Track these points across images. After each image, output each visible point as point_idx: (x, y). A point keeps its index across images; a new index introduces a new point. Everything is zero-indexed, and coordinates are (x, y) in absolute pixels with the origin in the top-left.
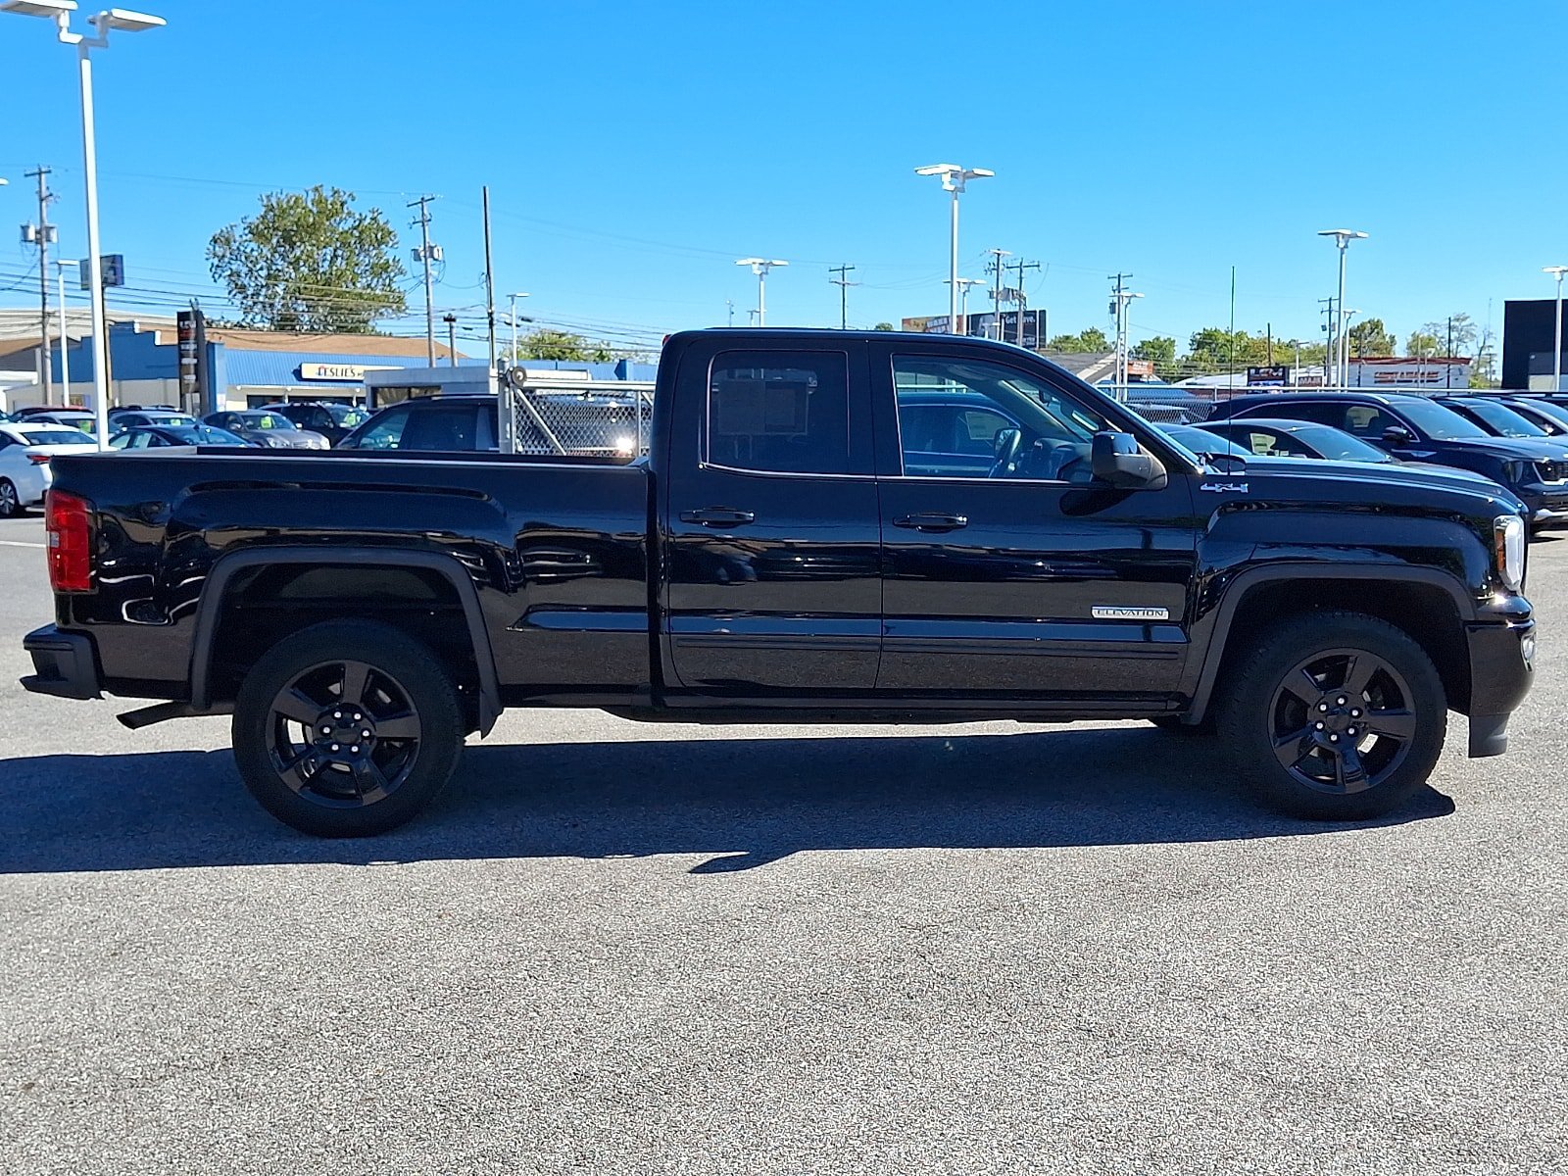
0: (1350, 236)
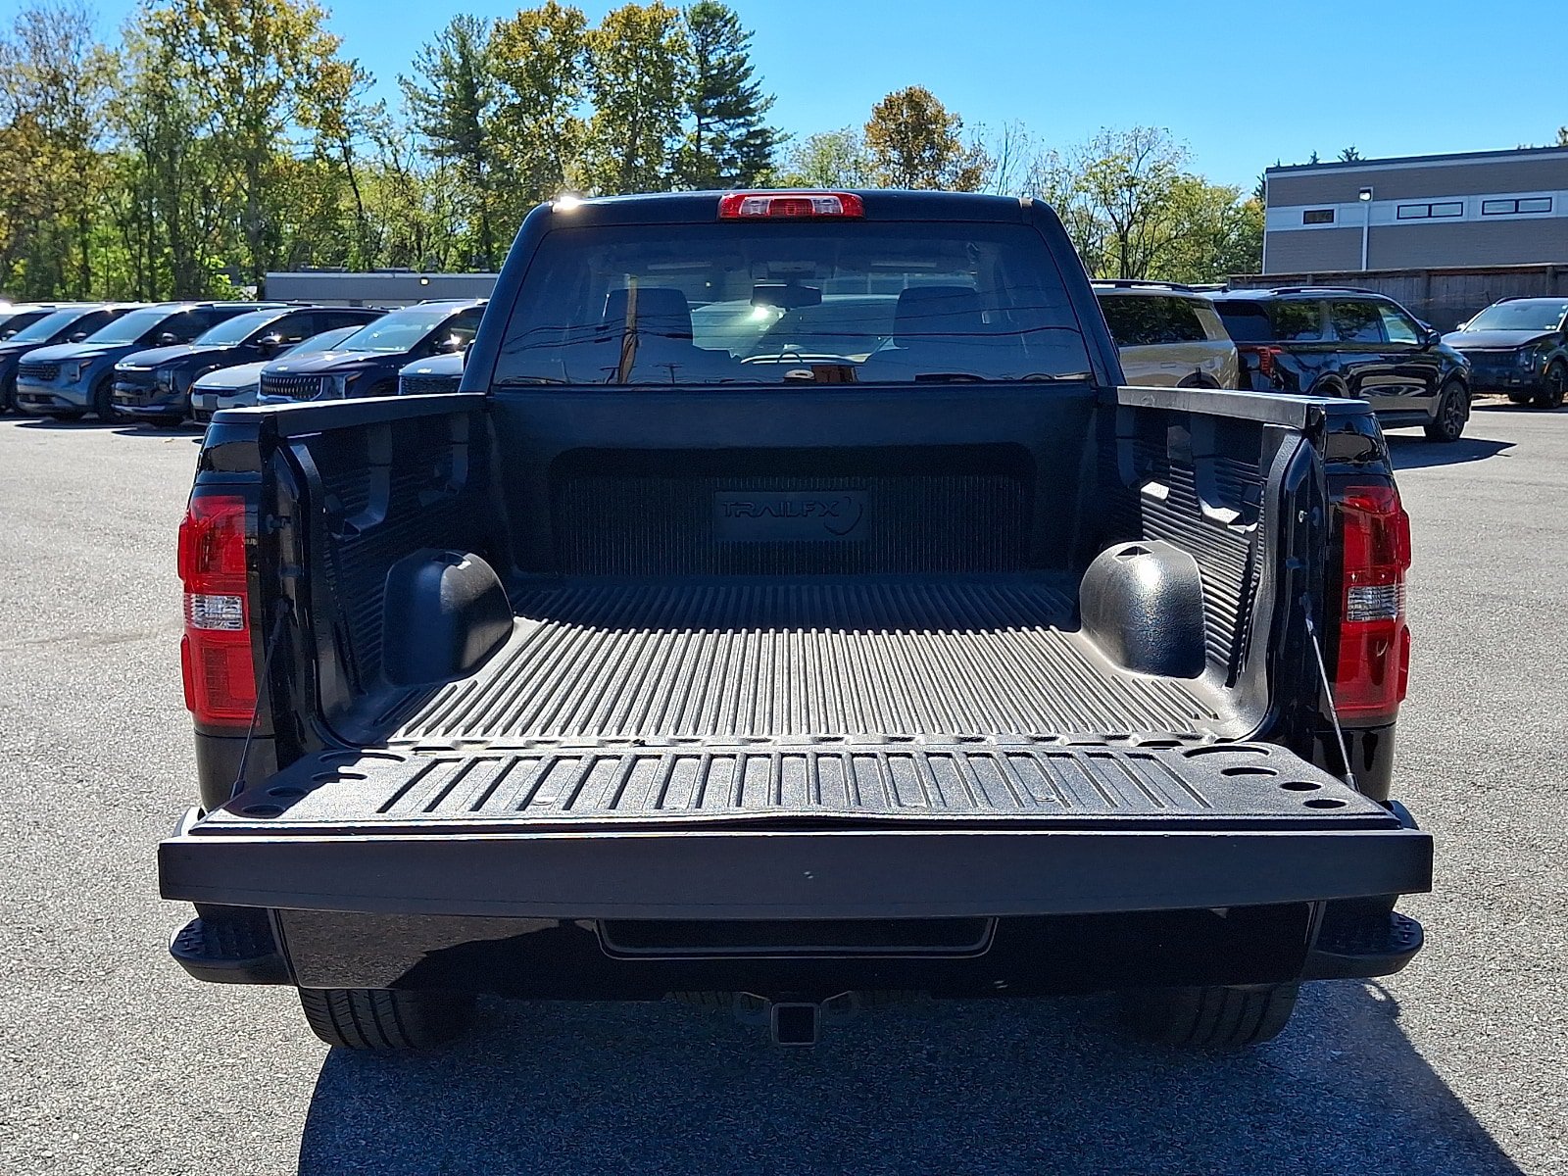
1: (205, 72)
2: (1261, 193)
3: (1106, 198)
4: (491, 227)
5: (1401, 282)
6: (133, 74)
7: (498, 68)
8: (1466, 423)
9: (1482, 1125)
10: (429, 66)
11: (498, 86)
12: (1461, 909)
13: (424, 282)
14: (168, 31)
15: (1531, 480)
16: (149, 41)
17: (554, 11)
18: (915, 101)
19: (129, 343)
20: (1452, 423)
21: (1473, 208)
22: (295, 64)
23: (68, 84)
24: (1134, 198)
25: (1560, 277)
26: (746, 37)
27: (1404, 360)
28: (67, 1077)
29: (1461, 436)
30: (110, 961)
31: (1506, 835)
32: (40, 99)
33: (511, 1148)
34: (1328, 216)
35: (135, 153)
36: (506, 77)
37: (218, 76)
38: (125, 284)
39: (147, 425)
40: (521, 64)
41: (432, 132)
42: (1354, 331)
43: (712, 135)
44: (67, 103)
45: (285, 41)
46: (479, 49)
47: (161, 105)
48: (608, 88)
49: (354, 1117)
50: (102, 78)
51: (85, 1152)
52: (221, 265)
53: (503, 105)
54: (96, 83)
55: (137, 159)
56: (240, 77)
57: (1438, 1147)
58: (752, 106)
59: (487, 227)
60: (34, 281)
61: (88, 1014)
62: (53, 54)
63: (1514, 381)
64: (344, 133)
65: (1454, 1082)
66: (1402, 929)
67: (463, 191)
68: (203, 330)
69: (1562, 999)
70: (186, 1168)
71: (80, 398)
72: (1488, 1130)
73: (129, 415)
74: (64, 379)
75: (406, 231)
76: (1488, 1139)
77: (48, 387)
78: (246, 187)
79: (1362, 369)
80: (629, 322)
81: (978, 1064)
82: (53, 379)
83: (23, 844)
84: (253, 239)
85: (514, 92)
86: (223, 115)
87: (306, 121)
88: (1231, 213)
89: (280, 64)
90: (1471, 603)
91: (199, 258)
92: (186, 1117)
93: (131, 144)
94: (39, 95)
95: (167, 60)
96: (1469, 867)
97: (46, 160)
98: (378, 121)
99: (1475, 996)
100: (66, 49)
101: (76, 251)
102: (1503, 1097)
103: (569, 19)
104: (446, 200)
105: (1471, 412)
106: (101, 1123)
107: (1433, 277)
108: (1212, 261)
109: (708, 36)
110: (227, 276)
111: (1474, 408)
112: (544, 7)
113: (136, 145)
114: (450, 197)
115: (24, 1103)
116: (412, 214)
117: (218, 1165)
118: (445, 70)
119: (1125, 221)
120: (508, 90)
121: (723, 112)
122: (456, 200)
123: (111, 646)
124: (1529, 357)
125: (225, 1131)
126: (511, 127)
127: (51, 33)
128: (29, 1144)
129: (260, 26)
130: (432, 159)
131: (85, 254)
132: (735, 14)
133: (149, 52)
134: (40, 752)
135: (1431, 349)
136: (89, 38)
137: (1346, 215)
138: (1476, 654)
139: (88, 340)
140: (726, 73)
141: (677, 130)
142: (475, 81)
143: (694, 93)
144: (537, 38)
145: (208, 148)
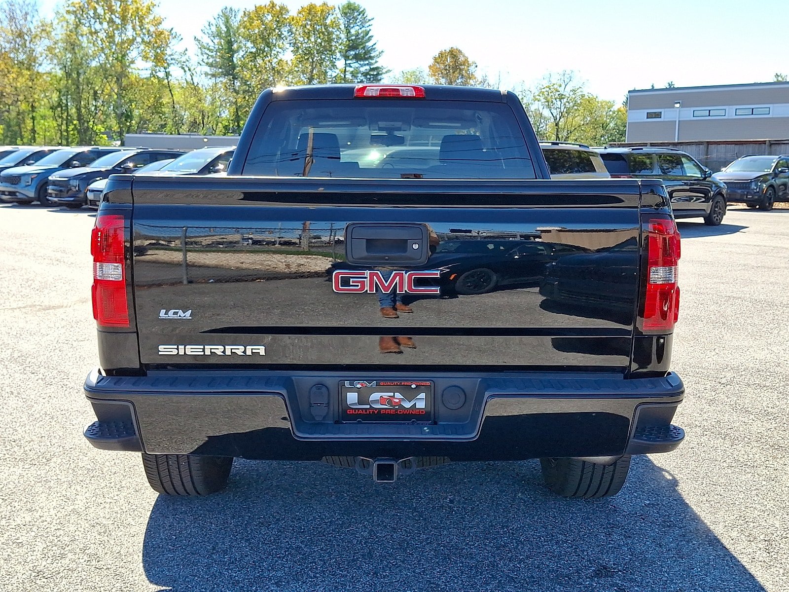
1: (96, 32)
2: (625, 103)
3: (549, 104)
4: (240, 113)
5: (694, 147)
6: (59, 33)
7: (244, 34)
8: (724, 216)
9: (716, 535)
10: (210, 32)
11: (244, 43)
12: (711, 439)
13: (205, 140)
14: (78, 12)
15: (755, 244)
16: (68, 17)
17: (273, 5)
18: (454, 54)
19: (56, 166)
20: (717, 216)
21: (730, 112)
22: (142, 29)
23: (26, 37)
24: (562, 105)
25: (773, 146)
26: (369, 20)
27: (693, 184)
28: (29, 507)
29: (722, 223)
30: (49, 455)
31: (734, 406)
32: (12, 45)
33: (247, 541)
34: (658, 115)
35: (60, 73)
36: (248, 38)
37: (102, 35)
38: (54, 139)
39: (65, 208)
40: (256, 32)
41: (211, 65)
42: (670, 170)
43: (352, 69)
44: (26, 47)
45: (137, 18)
46: (235, 23)
47: (73, 49)
48: (299, 45)
49: (170, 526)
50: (44, 34)
51: (38, 540)
52: (103, 130)
53: (246, 52)
54: (41, 38)
55: (61, 76)
56: (114, 36)
57: (694, 544)
58: (372, 55)
59: (238, 113)
60: (7, 136)
61: (38, 479)
62: (19, 22)
63: (749, 197)
64: (166, 65)
65: (703, 516)
66: (675, 431)
67: (226, 95)
68: (94, 160)
69: (757, 480)
70: (88, 548)
71: (31, 194)
72: (718, 537)
73: (56, 202)
74: (23, 183)
75: (197, 114)
76: (718, 541)
77: (15, 188)
78: (116, 91)
79: (673, 189)
80: (309, 151)
81: (474, 504)
82: (17, 184)
83: (5, 401)
84: (119, 117)
85: (252, 45)
86: (105, 54)
87: (147, 58)
88: (611, 113)
89: (134, 29)
90: (723, 300)
91: (91, 127)
92: (87, 525)
93: (58, 68)
94: (11, 43)
95: (77, 26)
96: (716, 420)
97: (14, 76)
98: (183, 59)
99: (715, 478)
100: (26, 19)
101: (29, 122)
102: (727, 523)
103: (281, 9)
104: (217, 99)
105: (727, 212)
106: (45, 528)
107: (710, 145)
108: (601, 137)
109: (350, 20)
110: (106, 136)
111: (728, 210)
112: (268, 4)
113: (60, 69)
114: (219, 98)
115: (7, 518)
116: (200, 106)
117: (103, 547)
118: (218, 34)
119: (558, 117)
120: (249, 45)
121: (357, 58)
122: (222, 99)
123: (47, 311)
124: (756, 185)
125: (106, 532)
126: (250, 63)
127: (18, 11)
128: (10, 537)
129: (125, 10)
130: (210, 78)
131: (33, 123)
132: (364, 9)
133: (67, 22)
134: (12, 359)
135: (707, 179)
136: (38, 15)
137: (668, 115)
138: (724, 324)
139: (35, 164)
140: (359, 38)
141: (334, 66)
142: (233, 40)
143: (343, 48)
144: (264, 19)
145: (97, 71)
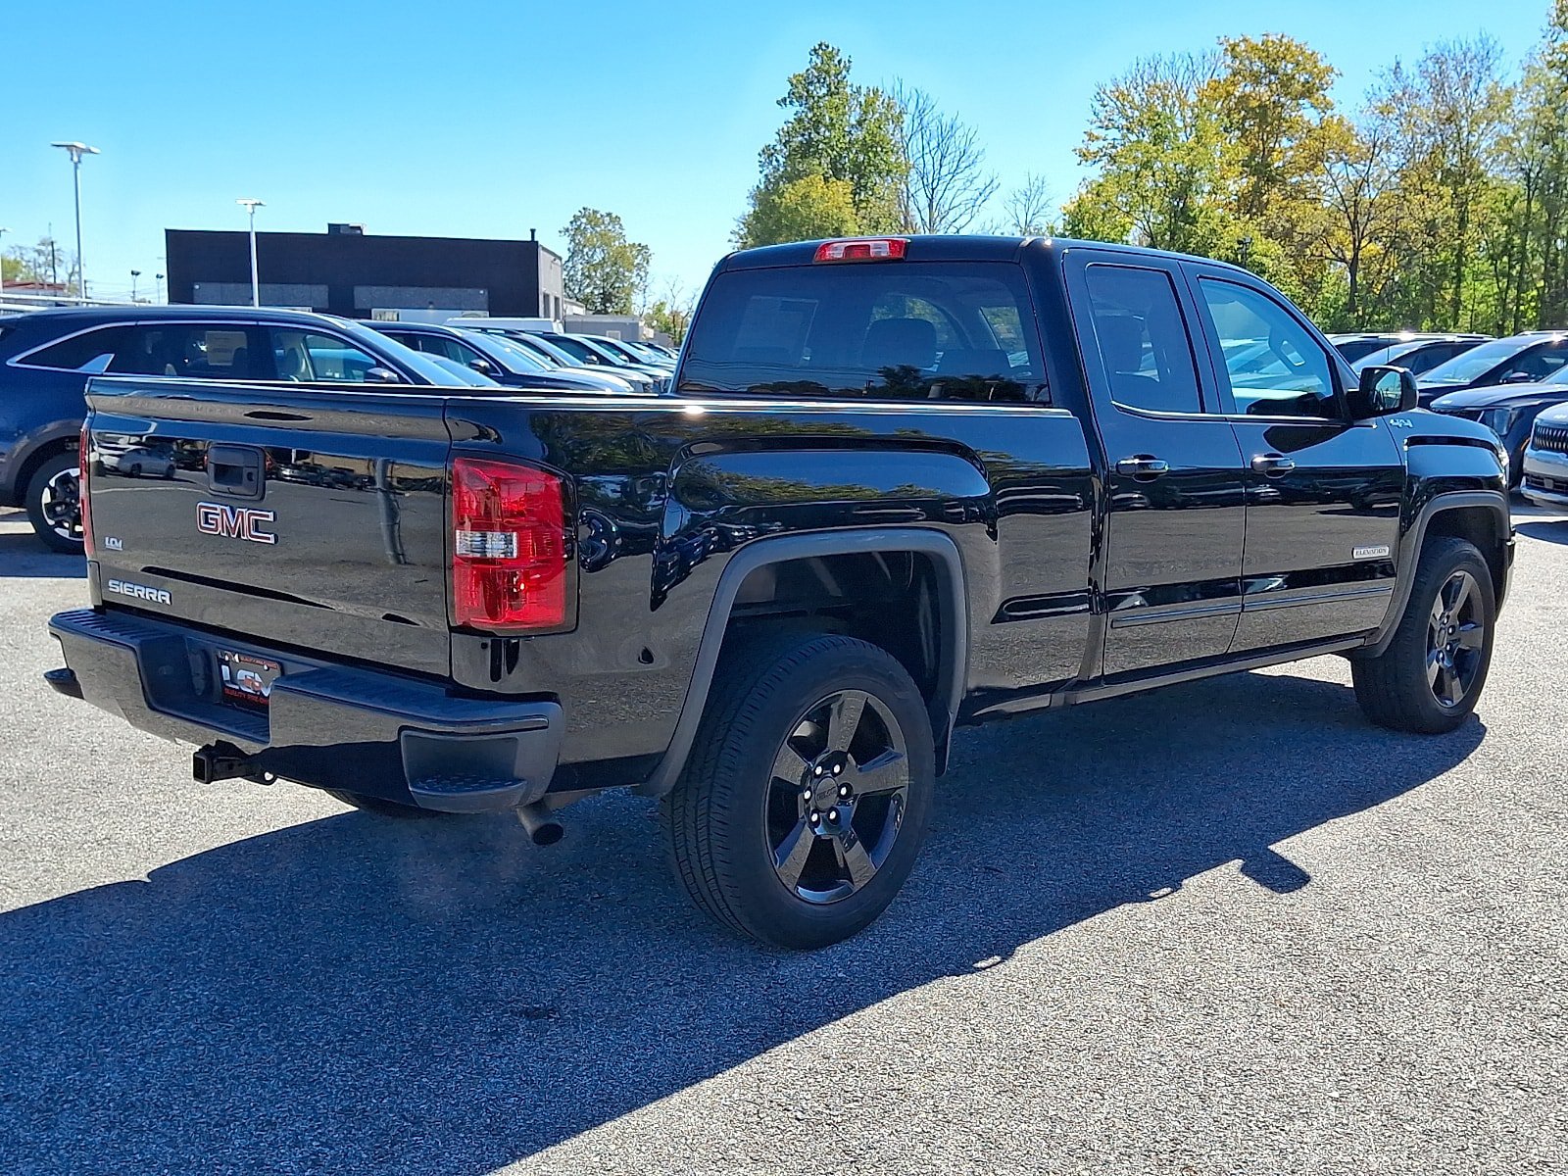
0: (83, 150)
23: (1462, 122)
32: (1434, 138)
44: (1460, 141)
94: (1433, 135)
100: (1466, 89)
136: (1490, 75)
